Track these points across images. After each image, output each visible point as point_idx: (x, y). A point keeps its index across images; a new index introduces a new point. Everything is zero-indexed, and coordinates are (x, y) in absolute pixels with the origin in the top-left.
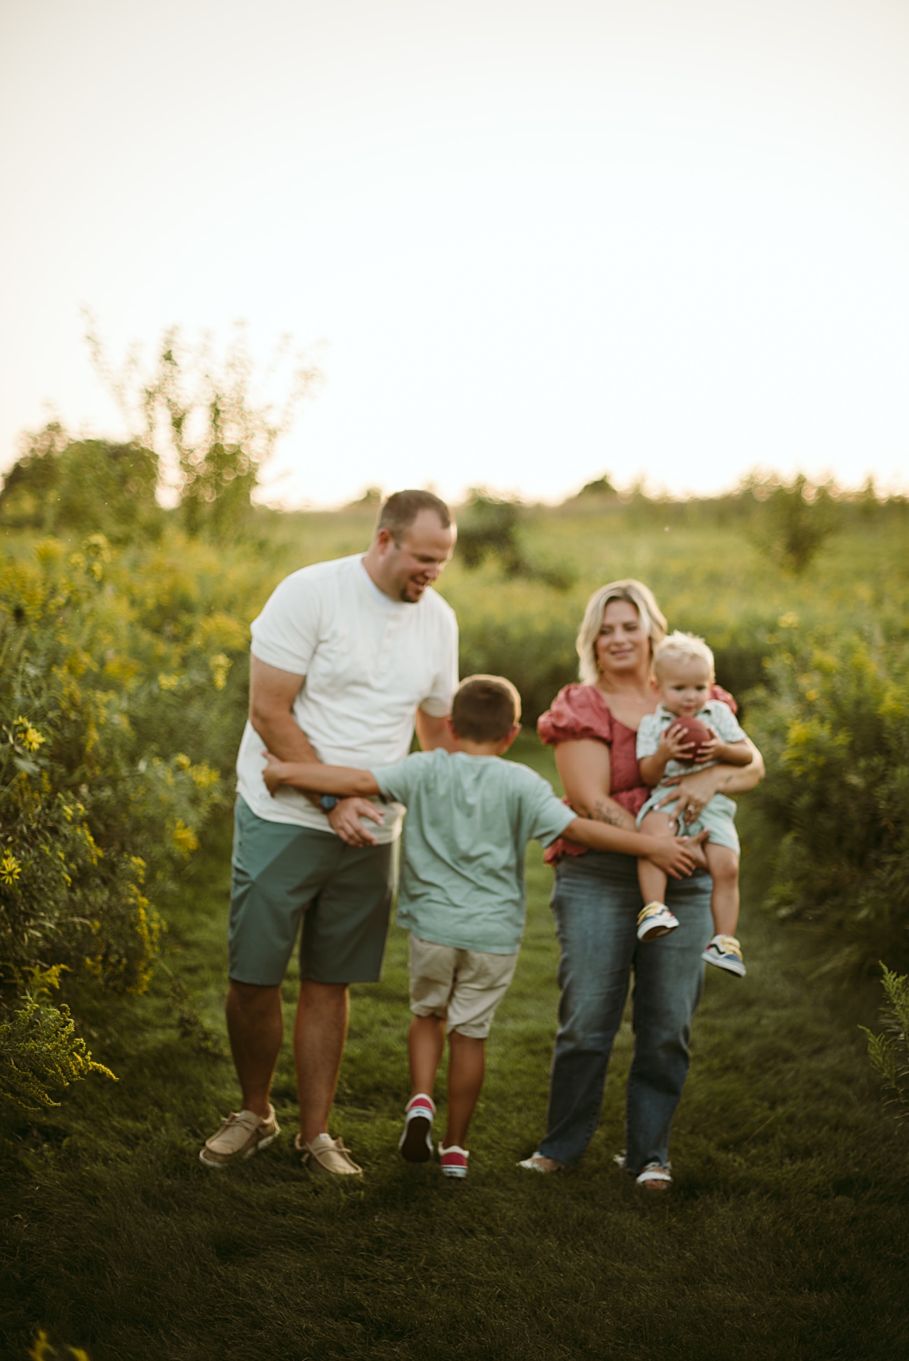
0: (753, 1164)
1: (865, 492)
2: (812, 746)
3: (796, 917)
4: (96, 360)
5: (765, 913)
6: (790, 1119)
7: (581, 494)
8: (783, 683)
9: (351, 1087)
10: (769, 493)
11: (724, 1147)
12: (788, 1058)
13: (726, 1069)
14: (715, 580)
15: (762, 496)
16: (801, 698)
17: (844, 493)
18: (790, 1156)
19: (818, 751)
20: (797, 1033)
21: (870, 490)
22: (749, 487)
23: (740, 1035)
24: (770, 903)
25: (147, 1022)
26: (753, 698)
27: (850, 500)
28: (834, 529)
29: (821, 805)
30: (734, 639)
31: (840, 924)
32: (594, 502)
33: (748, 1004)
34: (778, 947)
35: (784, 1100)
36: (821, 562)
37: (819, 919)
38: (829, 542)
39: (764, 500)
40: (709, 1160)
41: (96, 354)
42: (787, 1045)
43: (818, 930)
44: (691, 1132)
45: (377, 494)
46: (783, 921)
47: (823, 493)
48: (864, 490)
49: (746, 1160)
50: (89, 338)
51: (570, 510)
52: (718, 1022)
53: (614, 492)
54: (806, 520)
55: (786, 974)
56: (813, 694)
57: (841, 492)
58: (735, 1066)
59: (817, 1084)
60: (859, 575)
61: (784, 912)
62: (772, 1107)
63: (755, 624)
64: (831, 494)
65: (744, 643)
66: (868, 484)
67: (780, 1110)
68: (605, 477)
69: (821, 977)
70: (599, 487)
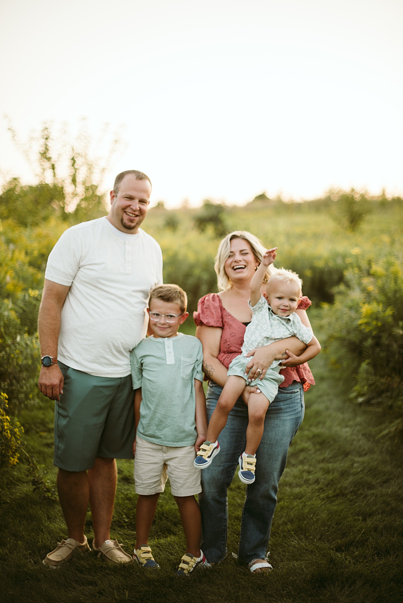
0: (357, 561)
1: (382, 195)
2: (374, 316)
3: (368, 402)
4: (14, 140)
5: (351, 400)
6: (376, 529)
7: (254, 201)
8: (354, 283)
9: (128, 518)
10: (338, 197)
11: (339, 549)
12: (371, 487)
13: (337, 496)
14: (317, 236)
15: (335, 199)
16: (364, 290)
17: (372, 197)
18: (378, 554)
19: (377, 319)
20: (373, 471)
21: (384, 194)
22: (329, 195)
23: (344, 474)
24: (353, 395)
25: (19, 480)
26: (338, 290)
27: (375, 199)
28: (369, 211)
29: (377, 344)
30: (327, 263)
31: (391, 407)
32: (259, 204)
33: (347, 454)
34: (359, 419)
35: (371, 515)
36: (364, 226)
37: (379, 404)
38: (367, 217)
39: (336, 200)
40: (332, 561)
41: (14, 136)
42: (369, 479)
43: (380, 410)
44: (320, 539)
45: (161, 204)
46: (360, 404)
47: (362, 196)
48: (381, 194)
49: (352, 558)
50: (9, 129)
51: (249, 208)
52: (330, 465)
53: (268, 199)
54: (356, 208)
55: (364, 435)
56: (371, 288)
57: (371, 195)
58: (341, 494)
59: (388, 504)
60: (382, 231)
61: (360, 400)
62: (364, 520)
63: (336, 255)
64: (366, 197)
65: (331, 264)
66: (383, 192)
67: (369, 522)
68: (264, 193)
69: (383, 437)
70: (262, 197)
